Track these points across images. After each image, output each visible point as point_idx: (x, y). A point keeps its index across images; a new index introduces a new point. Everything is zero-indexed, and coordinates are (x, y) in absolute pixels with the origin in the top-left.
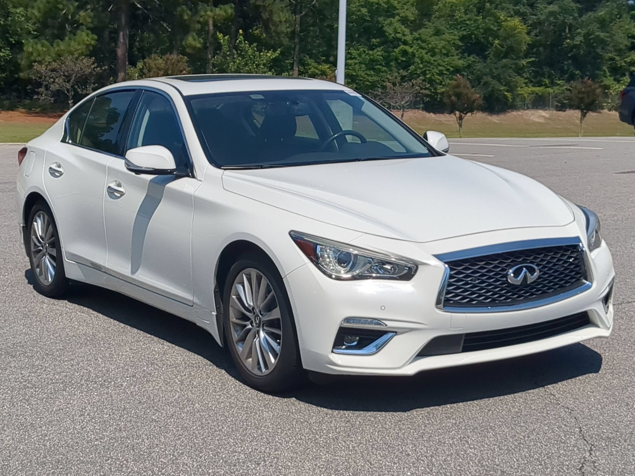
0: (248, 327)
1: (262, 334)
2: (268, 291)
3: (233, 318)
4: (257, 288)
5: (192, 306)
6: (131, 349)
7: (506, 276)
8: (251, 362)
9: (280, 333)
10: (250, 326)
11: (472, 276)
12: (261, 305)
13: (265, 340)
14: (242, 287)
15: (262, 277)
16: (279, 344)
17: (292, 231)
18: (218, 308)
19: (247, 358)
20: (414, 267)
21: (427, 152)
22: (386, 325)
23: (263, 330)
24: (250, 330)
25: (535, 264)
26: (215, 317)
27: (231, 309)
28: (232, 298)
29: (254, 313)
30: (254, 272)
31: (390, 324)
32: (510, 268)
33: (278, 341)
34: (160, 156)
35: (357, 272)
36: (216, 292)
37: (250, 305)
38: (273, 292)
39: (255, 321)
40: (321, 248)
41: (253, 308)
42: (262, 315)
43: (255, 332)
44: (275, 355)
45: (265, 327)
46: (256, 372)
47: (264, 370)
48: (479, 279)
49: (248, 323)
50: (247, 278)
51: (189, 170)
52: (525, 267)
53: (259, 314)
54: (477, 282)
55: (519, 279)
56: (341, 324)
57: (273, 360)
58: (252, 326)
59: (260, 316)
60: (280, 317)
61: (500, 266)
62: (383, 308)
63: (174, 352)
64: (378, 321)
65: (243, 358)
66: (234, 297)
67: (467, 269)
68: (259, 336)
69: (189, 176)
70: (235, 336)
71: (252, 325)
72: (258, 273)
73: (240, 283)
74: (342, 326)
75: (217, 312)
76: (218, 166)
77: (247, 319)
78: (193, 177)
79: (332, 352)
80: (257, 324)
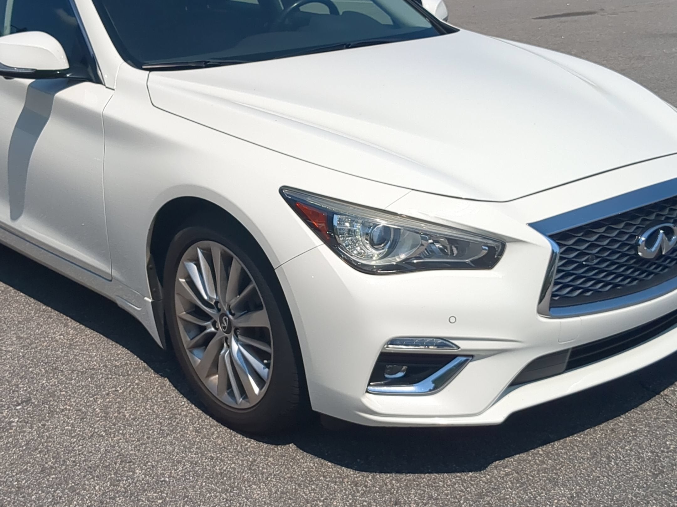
0: (208, 331)
1: (235, 346)
2: (244, 281)
3: (181, 312)
4: (224, 273)
5: (111, 281)
6: (19, 338)
7: (635, 247)
8: (216, 381)
9: (270, 350)
10: (213, 329)
11: (588, 254)
12: (234, 302)
13: (240, 354)
14: (195, 267)
15: (232, 258)
16: (267, 366)
17: (285, 187)
18: (155, 292)
19: (209, 375)
20: (498, 247)
21: (429, 26)
22: (459, 348)
23: (237, 341)
24: (212, 335)
25: (672, 221)
26: (150, 305)
27: (176, 297)
28: (179, 282)
29: (219, 310)
30: (217, 250)
31: (464, 345)
32: (641, 234)
33: (265, 361)
34: (43, 49)
35: (403, 257)
36: (151, 269)
37: (210, 298)
38: (253, 284)
39: (221, 322)
40: (340, 219)
41: (217, 303)
42: (233, 315)
43: (221, 339)
44: (260, 381)
45: (240, 337)
46: (225, 398)
47: (240, 400)
48: (597, 257)
49: (209, 323)
50: (203, 253)
51: (90, 70)
52: (662, 229)
53: (228, 313)
54: (595, 261)
55: (653, 249)
56: (383, 348)
57: (256, 390)
58: (217, 329)
59: (230, 316)
60: (269, 327)
61: (627, 231)
62: (452, 320)
63: (85, 342)
64: (444, 342)
65: (202, 375)
66: (182, 280)
67: (580, 242)
68: (229, 346)
69: (91, 80)
70: (186, 339)
71: (215, 327)
72: (223, 250)
73: (191, 260)
74: (384, 351)
75: (153, 299)
76: (138, 65)
77: (207, 317)
78: (98, 80)
79: (367, 392)
80: (224, 328)
